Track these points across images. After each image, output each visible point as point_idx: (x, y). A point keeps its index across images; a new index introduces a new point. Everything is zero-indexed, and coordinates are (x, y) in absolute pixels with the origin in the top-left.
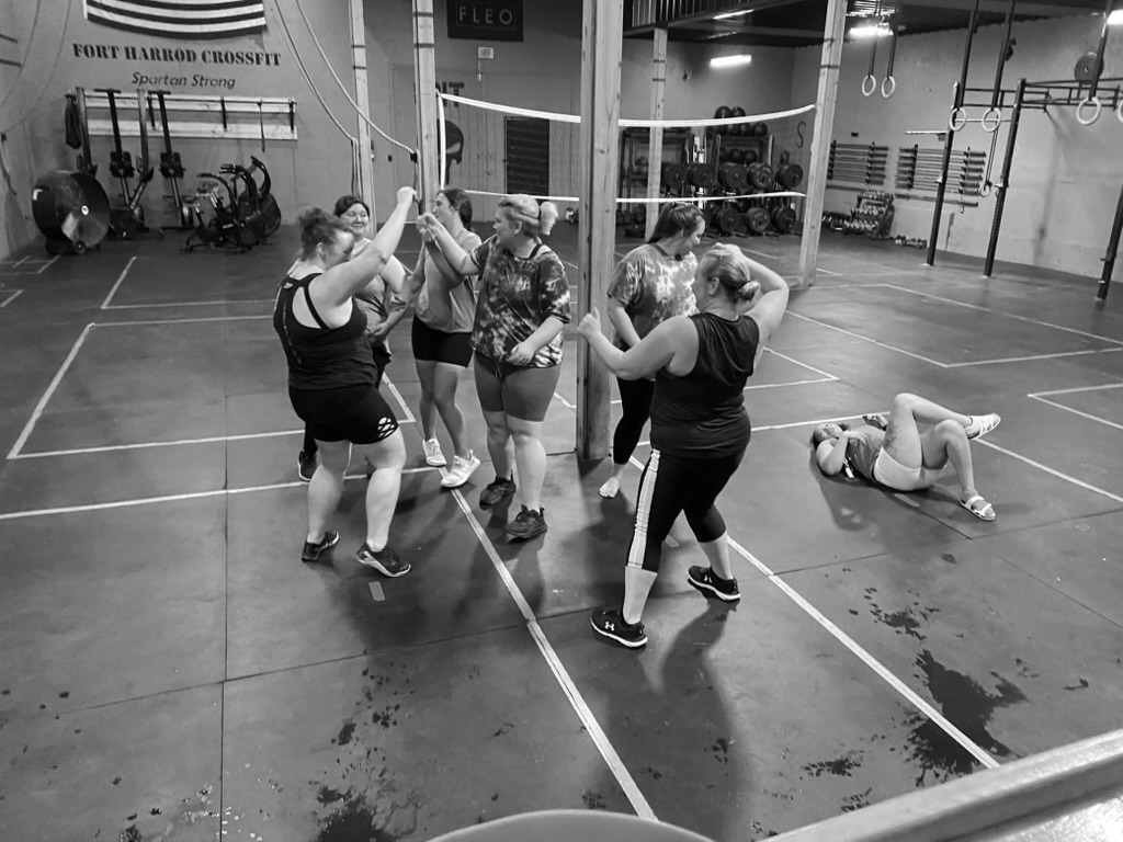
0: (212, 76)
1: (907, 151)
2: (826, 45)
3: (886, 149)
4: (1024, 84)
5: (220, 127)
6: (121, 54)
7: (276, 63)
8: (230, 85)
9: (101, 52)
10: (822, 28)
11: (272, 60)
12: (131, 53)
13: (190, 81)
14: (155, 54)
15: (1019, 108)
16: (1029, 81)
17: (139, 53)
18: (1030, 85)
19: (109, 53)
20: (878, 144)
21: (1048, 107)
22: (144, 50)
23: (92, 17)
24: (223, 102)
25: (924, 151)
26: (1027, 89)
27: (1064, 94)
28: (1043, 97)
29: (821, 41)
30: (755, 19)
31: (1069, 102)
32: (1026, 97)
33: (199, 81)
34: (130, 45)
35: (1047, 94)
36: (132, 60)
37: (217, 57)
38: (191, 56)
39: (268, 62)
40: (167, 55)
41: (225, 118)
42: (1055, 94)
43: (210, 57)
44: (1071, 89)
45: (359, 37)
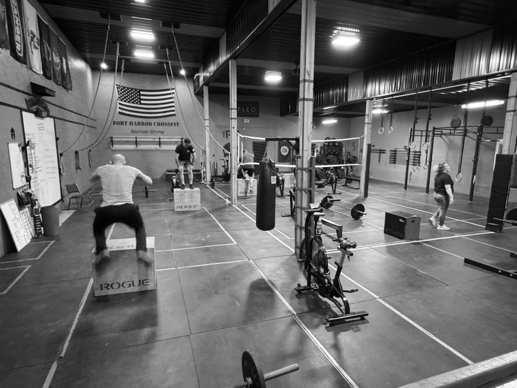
0: (157, 130)
1: (392, 151)
2: (366, 117)
3: (385, 150)
4: (434, 128)
5: (158, 147)
6: (128, 124)
7: (178, 125)
8: (162, 133)
9: (122, 123)
10: (365, 112)
11: (176, 125)
12: (131, 123)
13: (150, 132)
14: (139, 124)
15: (433, 136)
16: (436, 127)
17: (134, 123)
18: (437, 129)
19: (124, 123)
20: (382, 149)
21: (442, 136)
22: (135, 122)
23: (120, 113)
24: (160, 138)
25: (399, 151)
26: (436, 130)
27: (449, 131)
28: (440, 133)
29: (364, 115)
30: (338, 109)
31: (450, 134)
32: (435, 133)
33: (152, 132)
34: (131, 121)
35: (441, 132)
36: (131, 126)
37: (159, 124)
38: (150, 124)
39: (175, 125)
40: (143, 124)
41: (160, 143)
42: (444, 131)
43: (156, 124)
44: (451, 130)
45: (207, 117)
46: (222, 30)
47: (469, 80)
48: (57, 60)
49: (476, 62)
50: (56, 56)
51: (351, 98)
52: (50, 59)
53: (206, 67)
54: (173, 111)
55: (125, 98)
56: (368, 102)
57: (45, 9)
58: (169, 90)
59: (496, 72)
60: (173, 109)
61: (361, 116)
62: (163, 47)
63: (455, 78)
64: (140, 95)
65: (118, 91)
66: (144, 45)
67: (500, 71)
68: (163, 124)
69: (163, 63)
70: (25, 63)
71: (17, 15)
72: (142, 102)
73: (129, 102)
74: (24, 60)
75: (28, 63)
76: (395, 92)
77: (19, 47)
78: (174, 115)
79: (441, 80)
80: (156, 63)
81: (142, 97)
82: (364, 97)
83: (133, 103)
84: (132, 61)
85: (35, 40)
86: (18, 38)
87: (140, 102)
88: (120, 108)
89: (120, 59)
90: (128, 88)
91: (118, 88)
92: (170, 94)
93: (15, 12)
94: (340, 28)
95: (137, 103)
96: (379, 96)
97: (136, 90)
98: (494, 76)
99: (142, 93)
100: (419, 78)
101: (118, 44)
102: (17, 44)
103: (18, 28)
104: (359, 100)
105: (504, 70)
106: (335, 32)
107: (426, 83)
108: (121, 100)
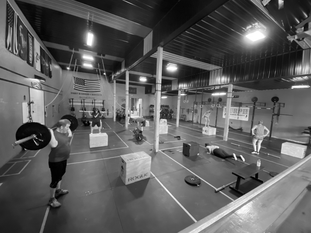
0: (91, 97)
1: (187, 109)
5: (92, 104)
6: (78, 94)
9: (75, 93)
13: (88, 98)
21: (205, 105)
22: (82, 93)
23: (74, 89)
24: (93, 101)
25: (190, 109)
26: (203, 102)
27: (207, 103)
34: (80, 93)
36: (80, 95)
38: (88, 94)
39: (100, 96)
40: (85, 94)
43: (91, 95)
45: (115, 93)
46: (123, 59)
47: (215, 86)
48: (47, 65)
49: (217, 79)
50: (47, 63)
51: (173, 89)
52: (44, 65)
53: (115, 72)
54: (100, 89)
55: (77, 82)
56: (179, 91)
57: (44, 43)
58: (98, 80)
59: (224, 84)
60: (99, 88)
61: (177, 95)
62: (97, 63)
63: (210, 84)
64: (84, 82)
65: (74, 79)
66: (88, 62)
67: (225, 83)
68: (95, 95)
69: (96, 69)
70: (33, 66)
71: (31, 46)
72: (85, 85)
73: (79, 84)
74: (32, 65)
75: (34, 66)
76: (189, 88)
77: (31, 59)
78: (100, 91)
79: (205, 85)
80: (93, 69)
81: (85, 83)
82: (177, 89)
83: (81, 85)
84: (82, 67)
85: (38, 56)
86: (31, 55)
87: (84, 85)
88: (75, 87)
89: (76, 66)
90: (79, 79)
91: (74, 78)
92: (98, 82)
93: (31, 44)
94: (170, 63)
95: (83, 85)
96: (183, 89)
97: (83, 79)
98: (223, 85)
99: (85, 81)
100: (198, 83)
101: (76, 60)
102: (30, 58)
103: (31, 51)
104: (176, 90)
105: (226, 83)
106: (168, 64)
107: (200, 85)
108: (75, 83)
